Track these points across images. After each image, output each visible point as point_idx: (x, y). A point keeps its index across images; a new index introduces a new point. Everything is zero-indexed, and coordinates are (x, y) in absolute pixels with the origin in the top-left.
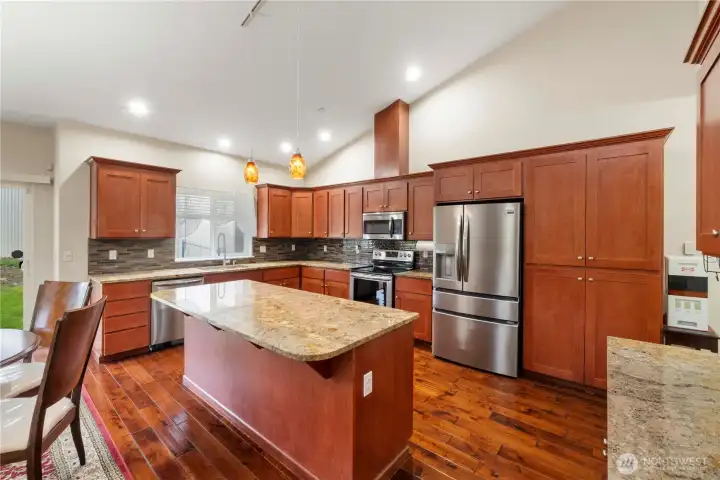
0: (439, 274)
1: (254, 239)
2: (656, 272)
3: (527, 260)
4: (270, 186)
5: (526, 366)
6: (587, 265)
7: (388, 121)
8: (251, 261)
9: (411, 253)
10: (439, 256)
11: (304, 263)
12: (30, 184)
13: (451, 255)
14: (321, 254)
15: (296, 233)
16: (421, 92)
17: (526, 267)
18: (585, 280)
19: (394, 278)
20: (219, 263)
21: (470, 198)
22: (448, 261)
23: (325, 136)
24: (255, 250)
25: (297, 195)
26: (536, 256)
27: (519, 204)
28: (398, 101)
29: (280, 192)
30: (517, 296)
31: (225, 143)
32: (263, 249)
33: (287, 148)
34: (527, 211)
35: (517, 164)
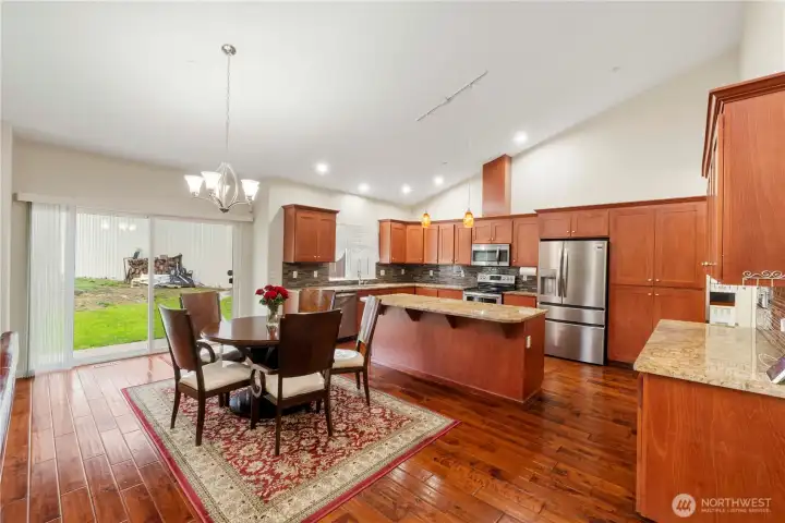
0: (543, 293)
1: (377, 264)
2: (701, 289)
3: (611, 281)
4: (392, 221)
5: (610, 357)
6: (654, 285)
7: (494, 171)
8: (375, 282)
9: (514, 277)
10: (543, 279)
11: (417, 285)
12: (239, 222)
13: (553, 278)
14: (426, 278)
15: (410, 260)
16: (523, 148)
17: (611, 287)
18: (653, 294)
19: (503, 295)
20: (355, 283)
21: (568, 236)
22: (549, 283)
23: (439, 181)
24: (378, 274)
25: (410, 227)
26: (618, 279)
27: (606, 242)
28: (505, 156)
29: (398, 225)
30: (604, 307)
31: (364, 188)
32: (382, 273)
33: (406, 190)
34: (612, 248)
35: (605, 212)
